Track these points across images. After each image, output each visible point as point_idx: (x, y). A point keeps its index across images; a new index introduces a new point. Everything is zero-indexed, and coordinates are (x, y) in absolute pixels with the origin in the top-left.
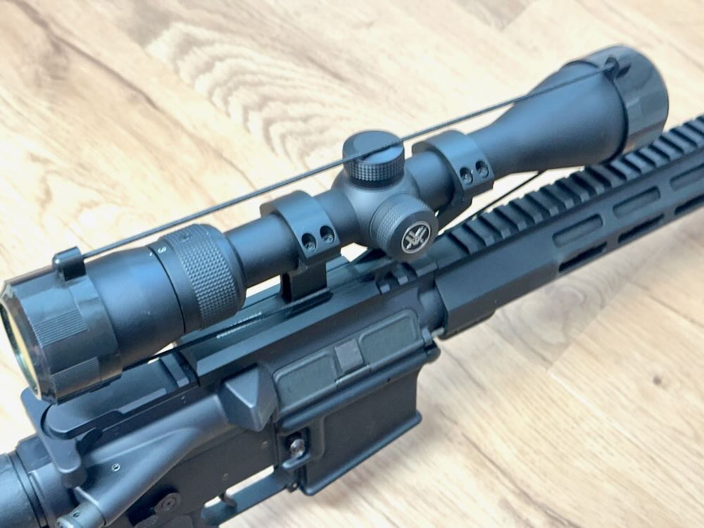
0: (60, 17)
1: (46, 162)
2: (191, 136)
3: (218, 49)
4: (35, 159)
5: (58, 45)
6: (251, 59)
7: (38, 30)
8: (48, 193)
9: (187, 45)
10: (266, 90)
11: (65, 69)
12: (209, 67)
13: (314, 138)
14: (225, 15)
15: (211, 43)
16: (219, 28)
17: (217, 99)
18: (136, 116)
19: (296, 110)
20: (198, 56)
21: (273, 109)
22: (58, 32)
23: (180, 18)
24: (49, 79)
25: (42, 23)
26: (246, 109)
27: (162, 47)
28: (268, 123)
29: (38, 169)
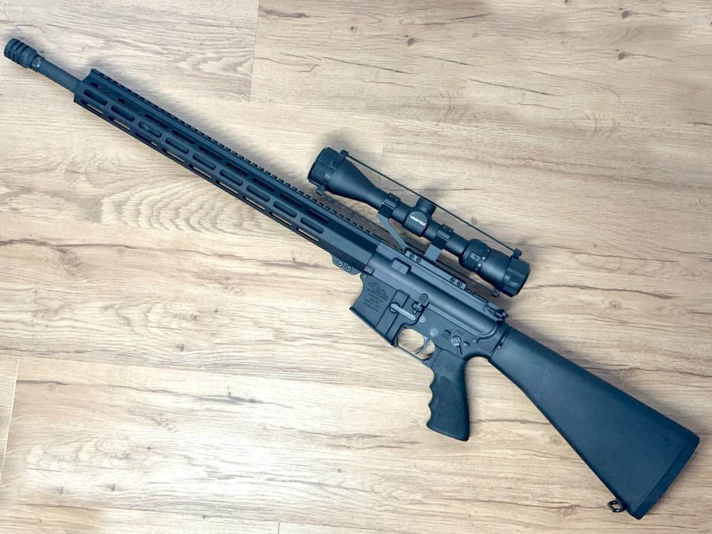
0: (48, 235)
1: (111, 306)
2: (160, 250)
3: (134, 200)
4: (106, 308)
5: (62, 249)
6: (153, 194)
7: (44, 248)
8: (126, 318)
9: (119, 207)
10: (172, 205)
11: (76, 258)
12: (138, 213)
13: (212, 214)
14: (121, 180)
15: (128, 199)
16: (125, 189)
17: (155, 225)
18: (129, 258)
19: (193, 206)
20: (128, 210)
21: (184, 212)
22: (55, 243)
23: (103, 196)
24: (74, 269)
25: (43, 244)
26: (172, 220)
27: (108, 216)
28: (187, 220)
29: (110, 312)
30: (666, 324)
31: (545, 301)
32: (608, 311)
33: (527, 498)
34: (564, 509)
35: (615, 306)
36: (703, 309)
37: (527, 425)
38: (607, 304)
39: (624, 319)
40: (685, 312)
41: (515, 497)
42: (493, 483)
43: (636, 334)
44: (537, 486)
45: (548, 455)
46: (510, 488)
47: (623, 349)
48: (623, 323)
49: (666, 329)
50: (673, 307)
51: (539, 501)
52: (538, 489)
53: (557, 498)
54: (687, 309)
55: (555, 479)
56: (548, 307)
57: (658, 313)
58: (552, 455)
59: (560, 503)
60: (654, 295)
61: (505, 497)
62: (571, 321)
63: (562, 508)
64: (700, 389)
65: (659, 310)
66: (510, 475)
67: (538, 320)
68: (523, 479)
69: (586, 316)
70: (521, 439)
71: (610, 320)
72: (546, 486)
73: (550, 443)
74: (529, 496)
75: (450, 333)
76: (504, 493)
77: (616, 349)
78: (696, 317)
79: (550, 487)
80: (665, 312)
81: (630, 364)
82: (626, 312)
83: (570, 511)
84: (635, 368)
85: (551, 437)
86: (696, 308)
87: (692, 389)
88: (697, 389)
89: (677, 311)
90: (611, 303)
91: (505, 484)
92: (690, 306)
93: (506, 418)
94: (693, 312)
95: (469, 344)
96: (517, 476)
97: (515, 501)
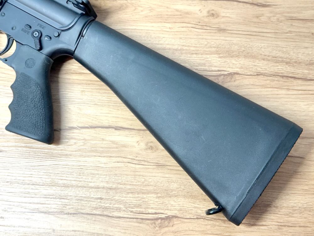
30: (265, 31)
31: (142, 11)
32: (206, 20)
33: (119, 210)
34: (159, 221)
35: (213, 15)
36: (301, 16)
37: (122, 132)
38: (205, 13)
39: (222, 26)
40: (283, 19)
41: (106, 208)
42: (82, 193)
43: (235, 40)
44: (131, 195)
45: (143, 163)
46: (101, 199)
47: (221, 55)
48: (221, 30)
49: (265, 34)
50: (271, 15)
51: (131, 212)
52: (131, 199)
53: (152, 208)
54: (286, 16)
55: (151, 188)
56: (146, 17)
57: (255, 20)
58: (148, 162)
59: (156, 213)
60: (252, 4)
61: (96, 208)
62: (168, 30)
63: (157, 219)
64: (302, 92)
65: (258, 17)
66: (101, 185)
67: (135, 29)
68: (115, 189)
69: (184, 25)
70: (115, 146)
71: (208, 28)
72: (141, 195)
73: (146, 149)
74: (121, 206)
75: (31, 27)
76: (94, 204)
77: (216, 55)
78: (296, 23)
79: (145, 196)
80: (263, 19)
81: (228, 69)
82: (223, 20)
83: (166, 222)
84: (235, 73)
85: (147, 144)
86: (293, 15)
87: (295, 92)
88: (300, 92)
89: (275, 18)
90: (208, 12)
91: (94, 194)
92: (288, 13)
93: (100, 124)
94: (292, 19)
95: (51, 38)
96: (110, 185)
97: (105, 213)
